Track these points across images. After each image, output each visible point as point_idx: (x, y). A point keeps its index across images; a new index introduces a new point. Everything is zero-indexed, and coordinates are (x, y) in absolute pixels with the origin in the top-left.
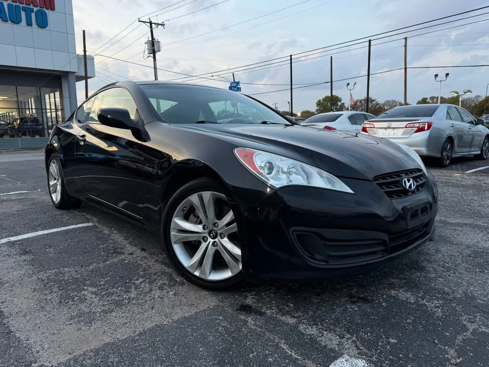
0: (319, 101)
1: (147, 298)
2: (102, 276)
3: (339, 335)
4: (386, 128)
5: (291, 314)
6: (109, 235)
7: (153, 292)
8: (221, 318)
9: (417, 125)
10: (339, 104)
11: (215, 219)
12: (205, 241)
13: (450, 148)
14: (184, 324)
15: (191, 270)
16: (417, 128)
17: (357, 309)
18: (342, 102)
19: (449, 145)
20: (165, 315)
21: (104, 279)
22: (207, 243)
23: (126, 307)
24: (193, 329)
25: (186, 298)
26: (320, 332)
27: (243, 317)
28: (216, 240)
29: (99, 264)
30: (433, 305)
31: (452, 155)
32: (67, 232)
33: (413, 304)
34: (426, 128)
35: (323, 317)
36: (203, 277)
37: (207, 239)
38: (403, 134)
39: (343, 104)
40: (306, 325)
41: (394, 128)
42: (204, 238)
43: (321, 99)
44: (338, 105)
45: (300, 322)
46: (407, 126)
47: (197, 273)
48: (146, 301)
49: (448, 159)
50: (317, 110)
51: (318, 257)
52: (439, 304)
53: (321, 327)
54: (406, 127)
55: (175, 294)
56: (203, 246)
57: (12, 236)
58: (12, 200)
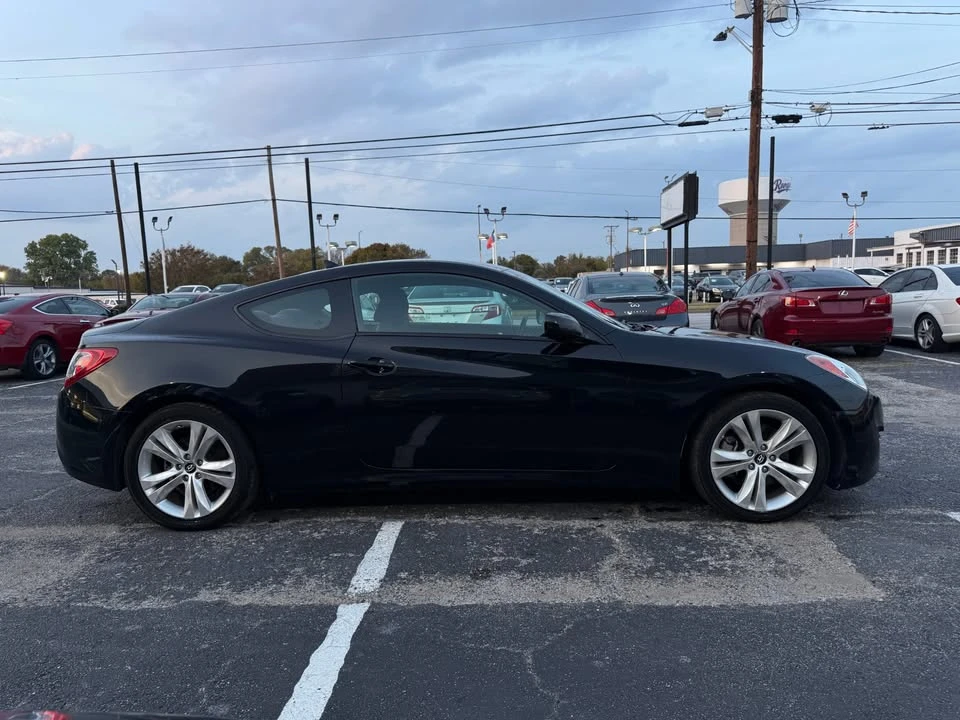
0: (32, 245)
10: (83, 253)
11: (763, 440)
12: (753, 469)
15: (744, 506)
18: (89, 249)
22: (756, 470)
28: (766, 464)
36: (761, 510)
37: (755, 466)
39: (92, 253)
42: (750, 465)
43: (37, 241)
44: (79, 256)
47: (751, 508)
50: (29, 265)
54: (472, 312)
56: (752, 475)
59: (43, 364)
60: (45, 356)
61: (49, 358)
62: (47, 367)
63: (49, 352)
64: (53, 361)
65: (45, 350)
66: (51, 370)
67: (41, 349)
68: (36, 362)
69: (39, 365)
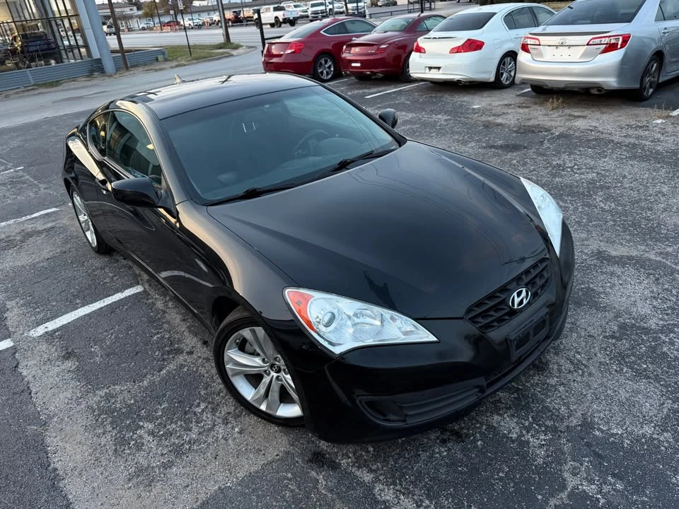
1: (210, 440)
2: (158, 399)
3: (417, 503)
4: (557, 46)
5: (368, 465)
6: (164, 312)
7: (217, 428)
8: (289, 475)
9: (607, 40)
11: (275, 353)
12: (268, 375)
13: (655, 70)
14: (249, 488)
16: (605, 46)
17: (445, 453)
19: (655, 65)
20: (229, 470)
21: (161, 406)
22: (271, 376)
23: (187, 457)
24: (258, 496)
25: (253, 438)
26: (397, 497)
27: (314, 473)
28: (279, 374)
29: (153, 376)
30: (537, 443)
31: (658, 79)
32: (112, 308)
33: (513, 442)
34: (619, 46)
35: (404, 471)
36: (270, 412)
37: (270, 373)
38: (584, 55)
40: (383, 484)
41: (570, 46)
42: (265, 371)
45: (377, 480)
46: (591, 43)
47: (263, 408)
48: (209, 444)
49: (651, 87)
51: (393, 417)
52: (545, 440)
53: (398, 487)
54: (588, 44)
55: (240, 432)
56: (266, 380)
57: (48, 320)
58: (39, 233)
59: (325, 71)
60: (327, 66)
61: (329, 67)
62: (328, 74)
63: (330, 63)
64: (332, 69)
65: (326, 62)
66: (330, 76)
67: (323, 62)
68: (320, 71)
69: (322, 73)
